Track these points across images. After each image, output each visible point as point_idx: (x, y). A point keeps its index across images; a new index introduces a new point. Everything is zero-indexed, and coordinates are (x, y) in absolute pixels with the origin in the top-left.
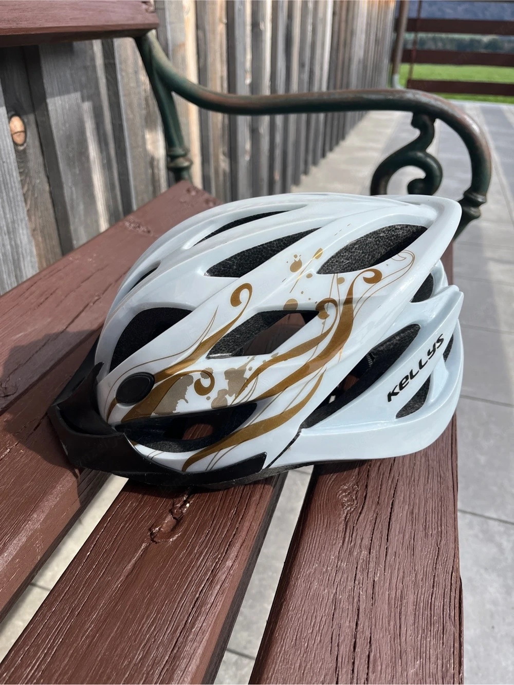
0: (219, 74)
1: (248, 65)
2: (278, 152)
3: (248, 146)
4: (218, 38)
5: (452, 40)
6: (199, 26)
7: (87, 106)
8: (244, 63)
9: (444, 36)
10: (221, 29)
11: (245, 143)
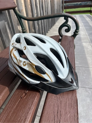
0: (30, 14)
1: (36, 12)
2: (43, 27)
3: (37, 27)
4: (29, 8)
5: (73, 4)
6: (25, 6)
7: (6, 23)
8: (35, 12)
9: (71, 3)
10: (30, 6)
11: (37, 26)
